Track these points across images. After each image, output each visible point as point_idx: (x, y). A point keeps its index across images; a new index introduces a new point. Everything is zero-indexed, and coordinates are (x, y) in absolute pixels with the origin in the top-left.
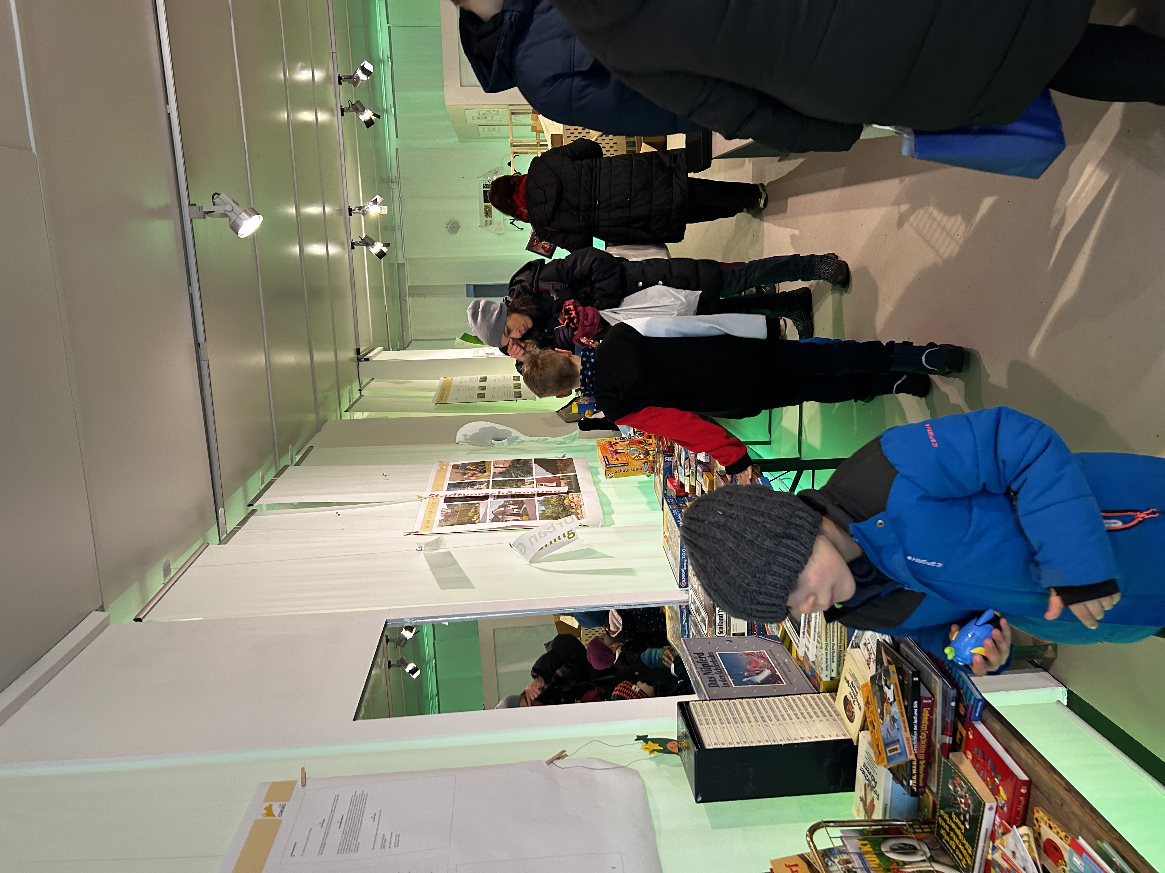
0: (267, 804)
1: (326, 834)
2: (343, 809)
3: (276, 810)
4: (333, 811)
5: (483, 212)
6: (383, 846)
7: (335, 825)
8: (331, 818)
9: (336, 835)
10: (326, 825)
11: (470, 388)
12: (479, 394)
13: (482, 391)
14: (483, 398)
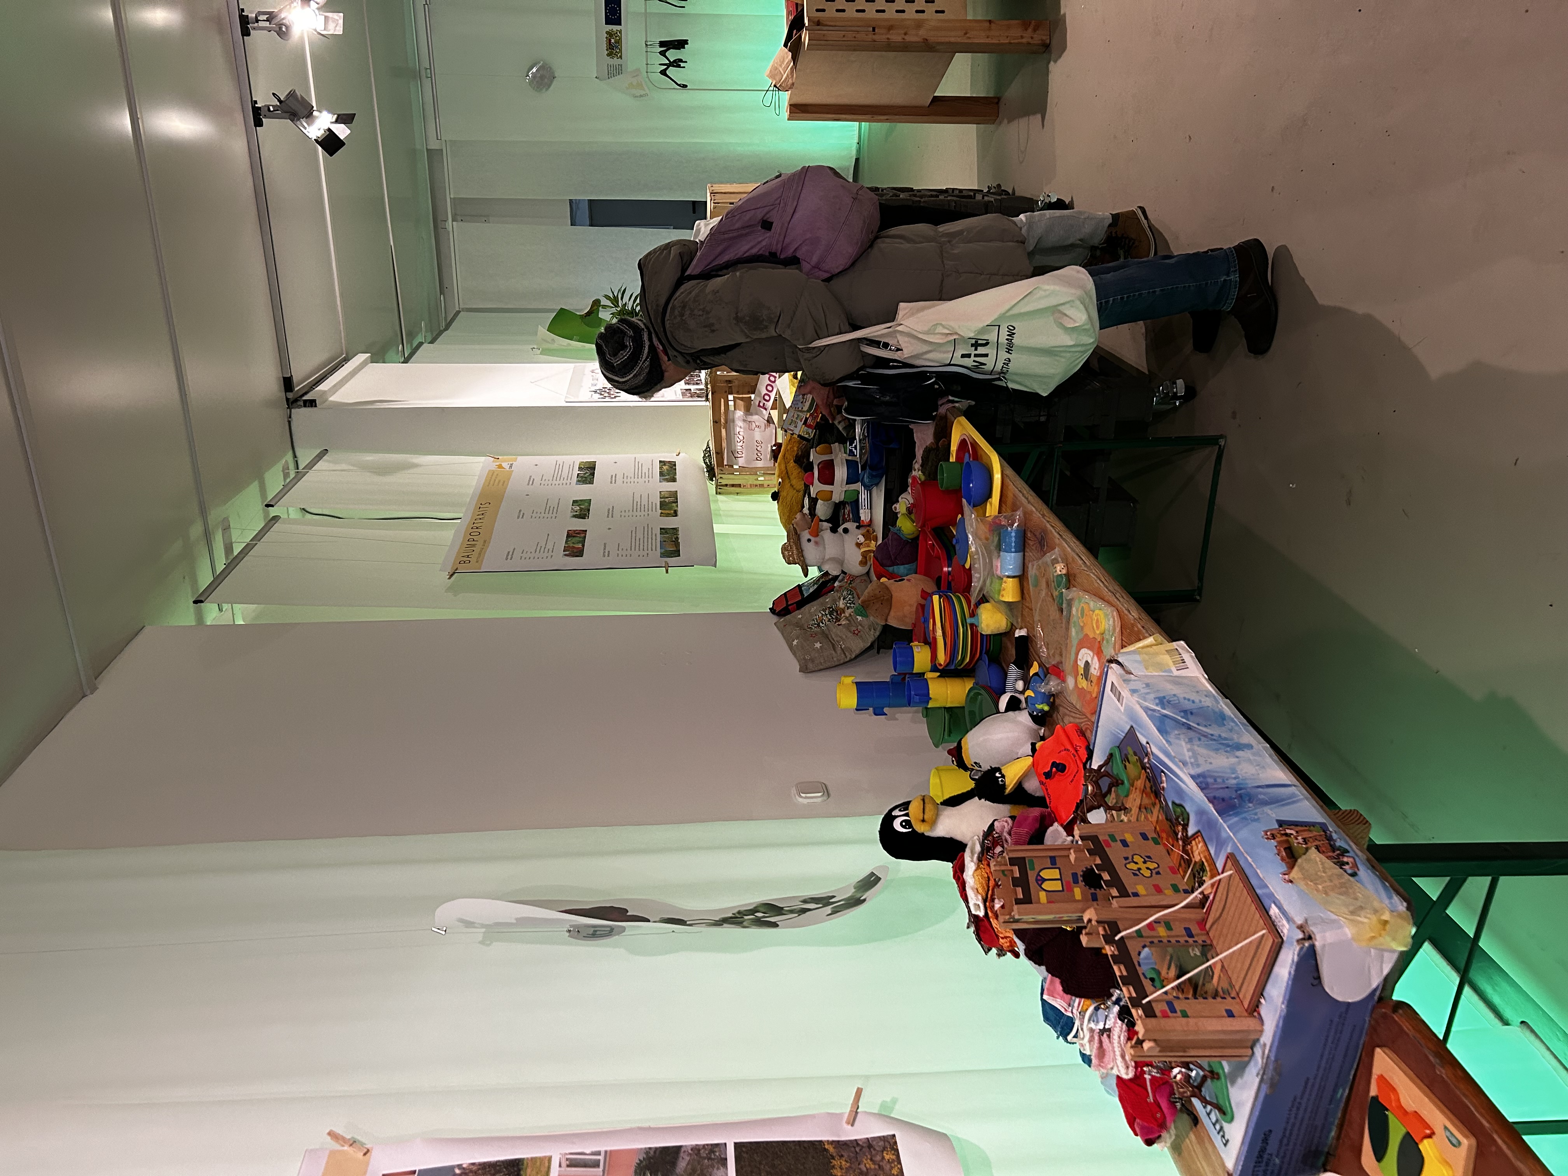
5: (604, 46)
11: (550, 509)
12: (570, 535)
13: (578, 525)
14: (579, 553)
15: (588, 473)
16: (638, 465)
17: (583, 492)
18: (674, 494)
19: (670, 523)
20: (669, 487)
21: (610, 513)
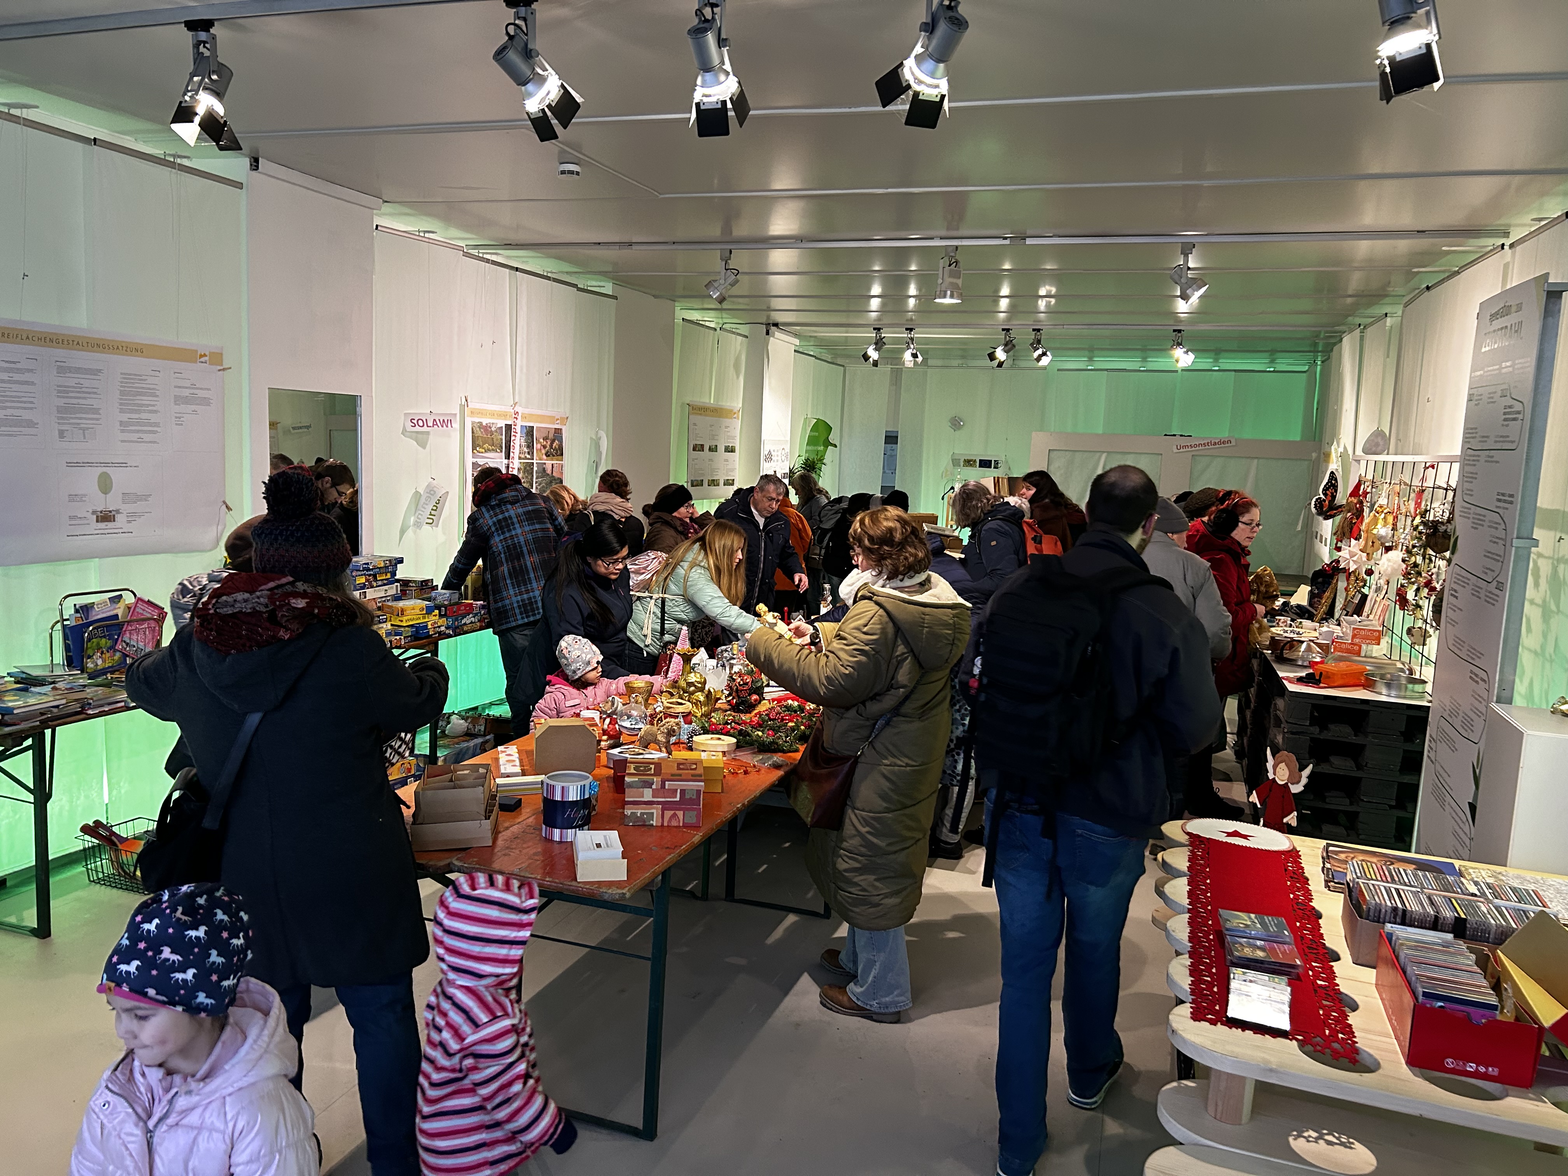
0: (207, 353)
1: (186, 388)
2: (201, 394)
3: (203, 359)
4: (201, 389)
5: (969, 458)
6: (176, 417)
7: (192, 391)
8: (197, 388)
9: (186, 393)
10: (193, 386)
11: (713, 437)
12: (702, 446)
13: (706, 448)
14: (694, 450)
15: (730, 450)
16: (733, 470)
17: (721, 448)
18: (718, 485)
19: (705, 483)
20: (722, 483)
21: (711, 460)
